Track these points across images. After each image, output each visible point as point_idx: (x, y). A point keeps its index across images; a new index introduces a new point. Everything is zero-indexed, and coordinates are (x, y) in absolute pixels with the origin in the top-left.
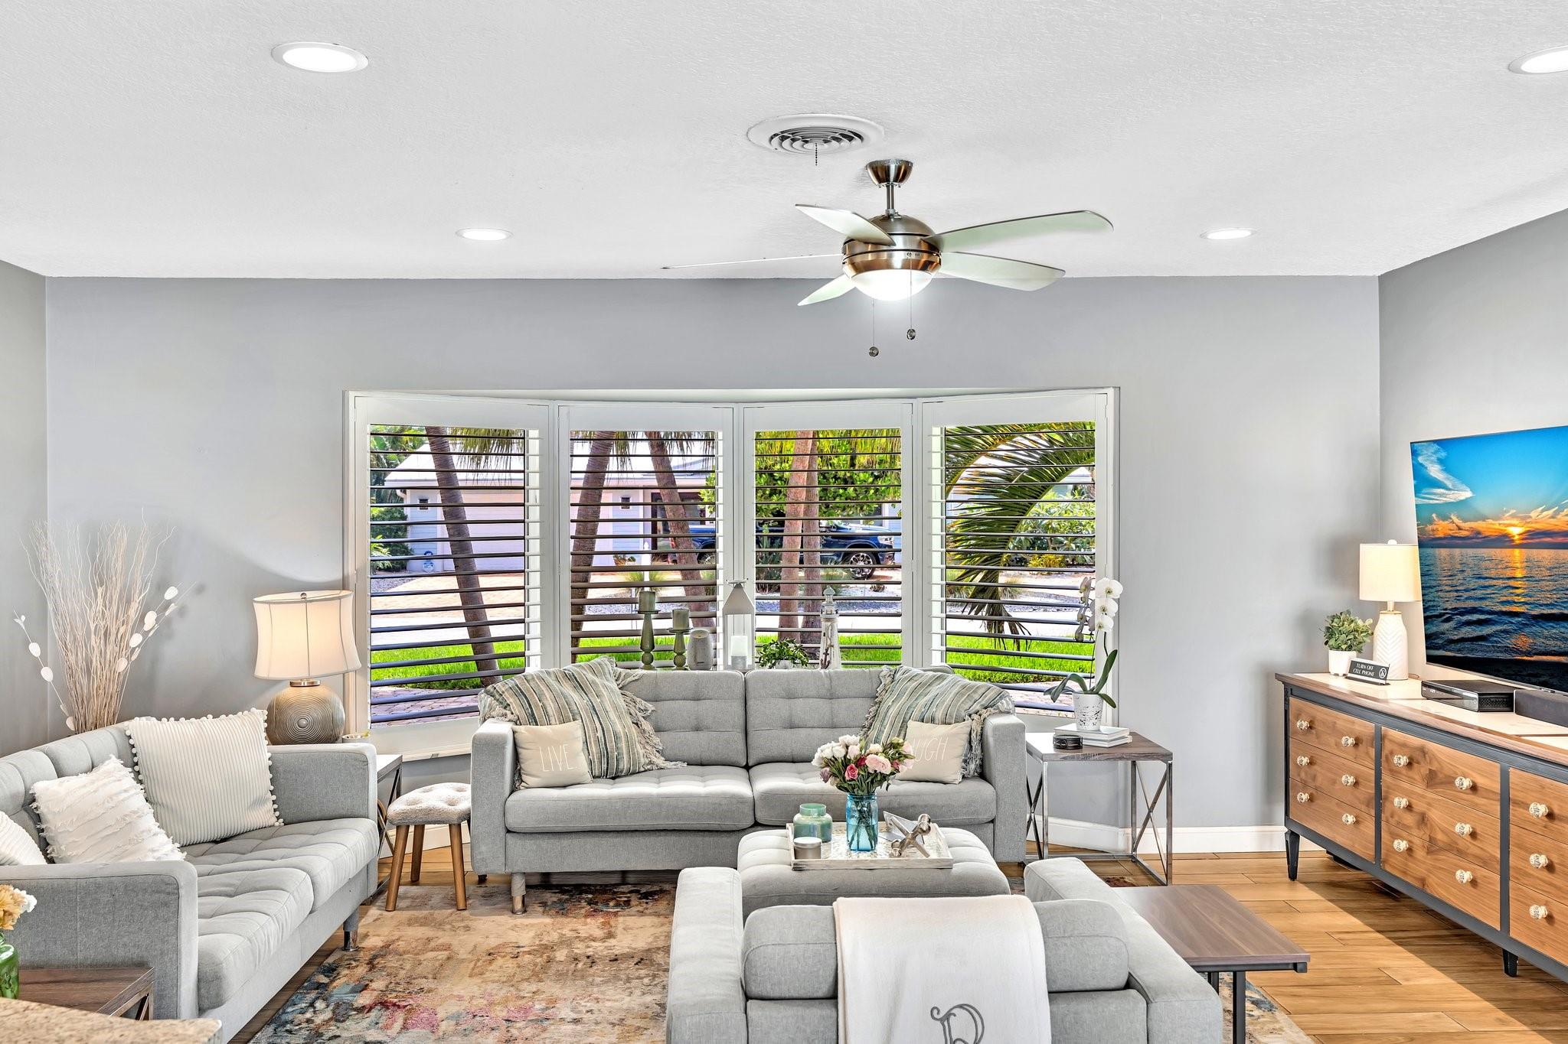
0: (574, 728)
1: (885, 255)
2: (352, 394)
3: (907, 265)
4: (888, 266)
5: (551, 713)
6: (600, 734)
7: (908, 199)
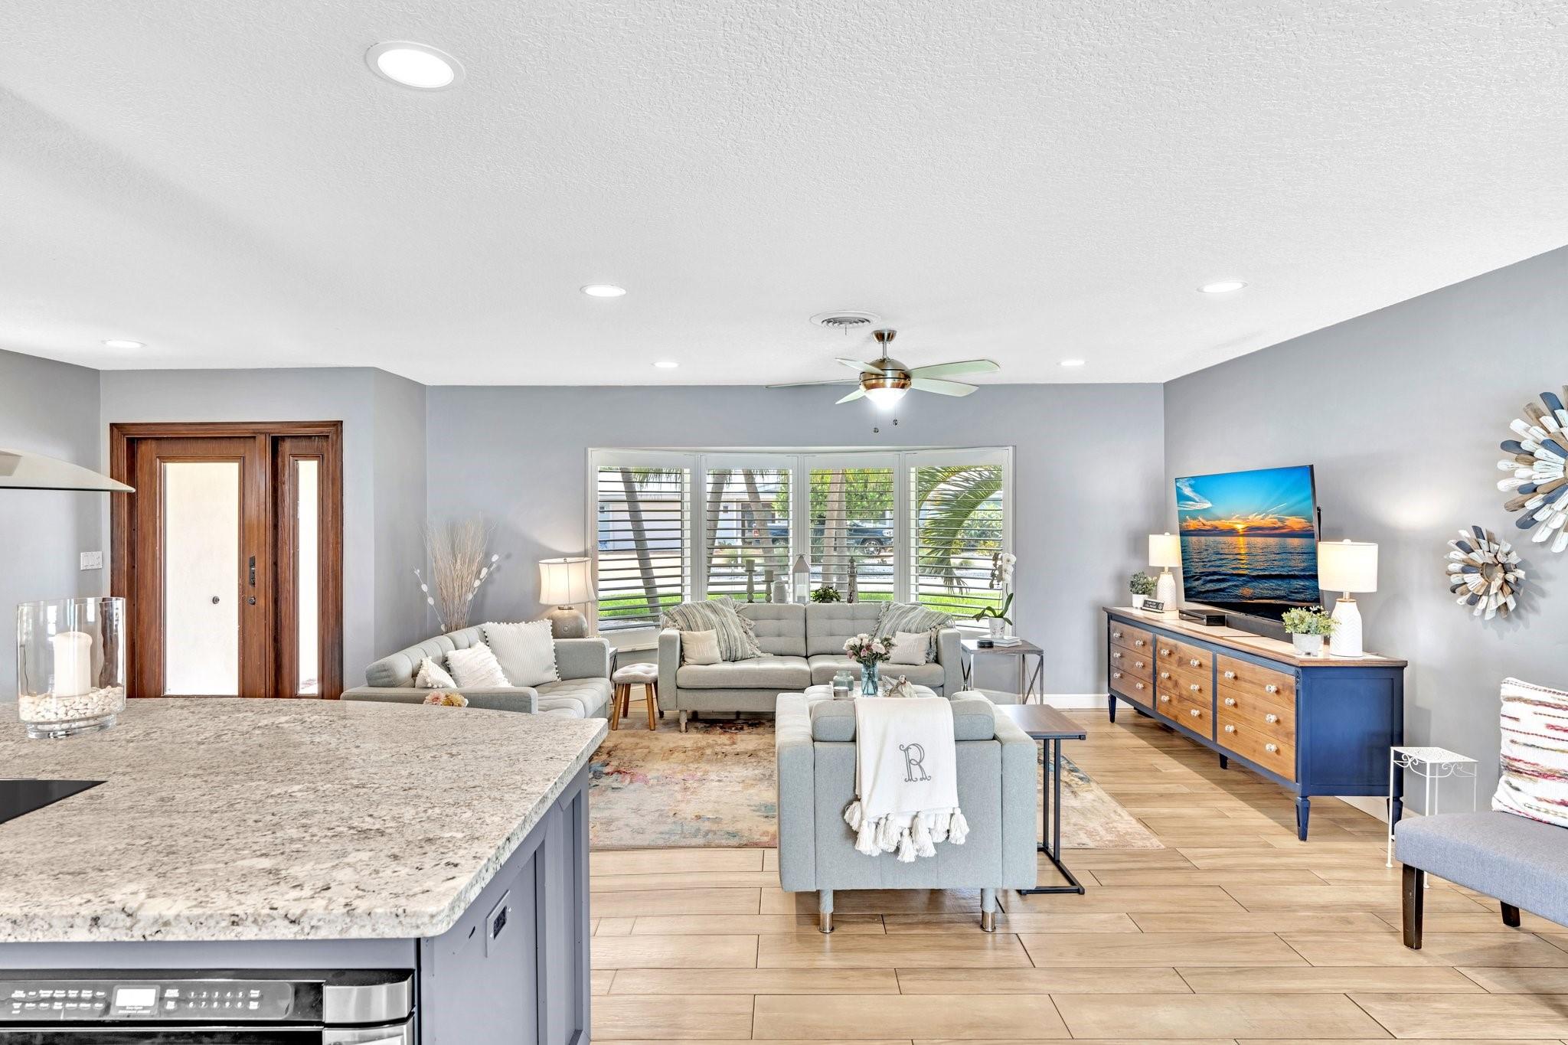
0: (712, 633)
1: (881, 381)
2: (590, 449)
3: (893, 386)
4: (883, 386)
5: (699, 625)
6: (726, 637)
7: (894, 350)
